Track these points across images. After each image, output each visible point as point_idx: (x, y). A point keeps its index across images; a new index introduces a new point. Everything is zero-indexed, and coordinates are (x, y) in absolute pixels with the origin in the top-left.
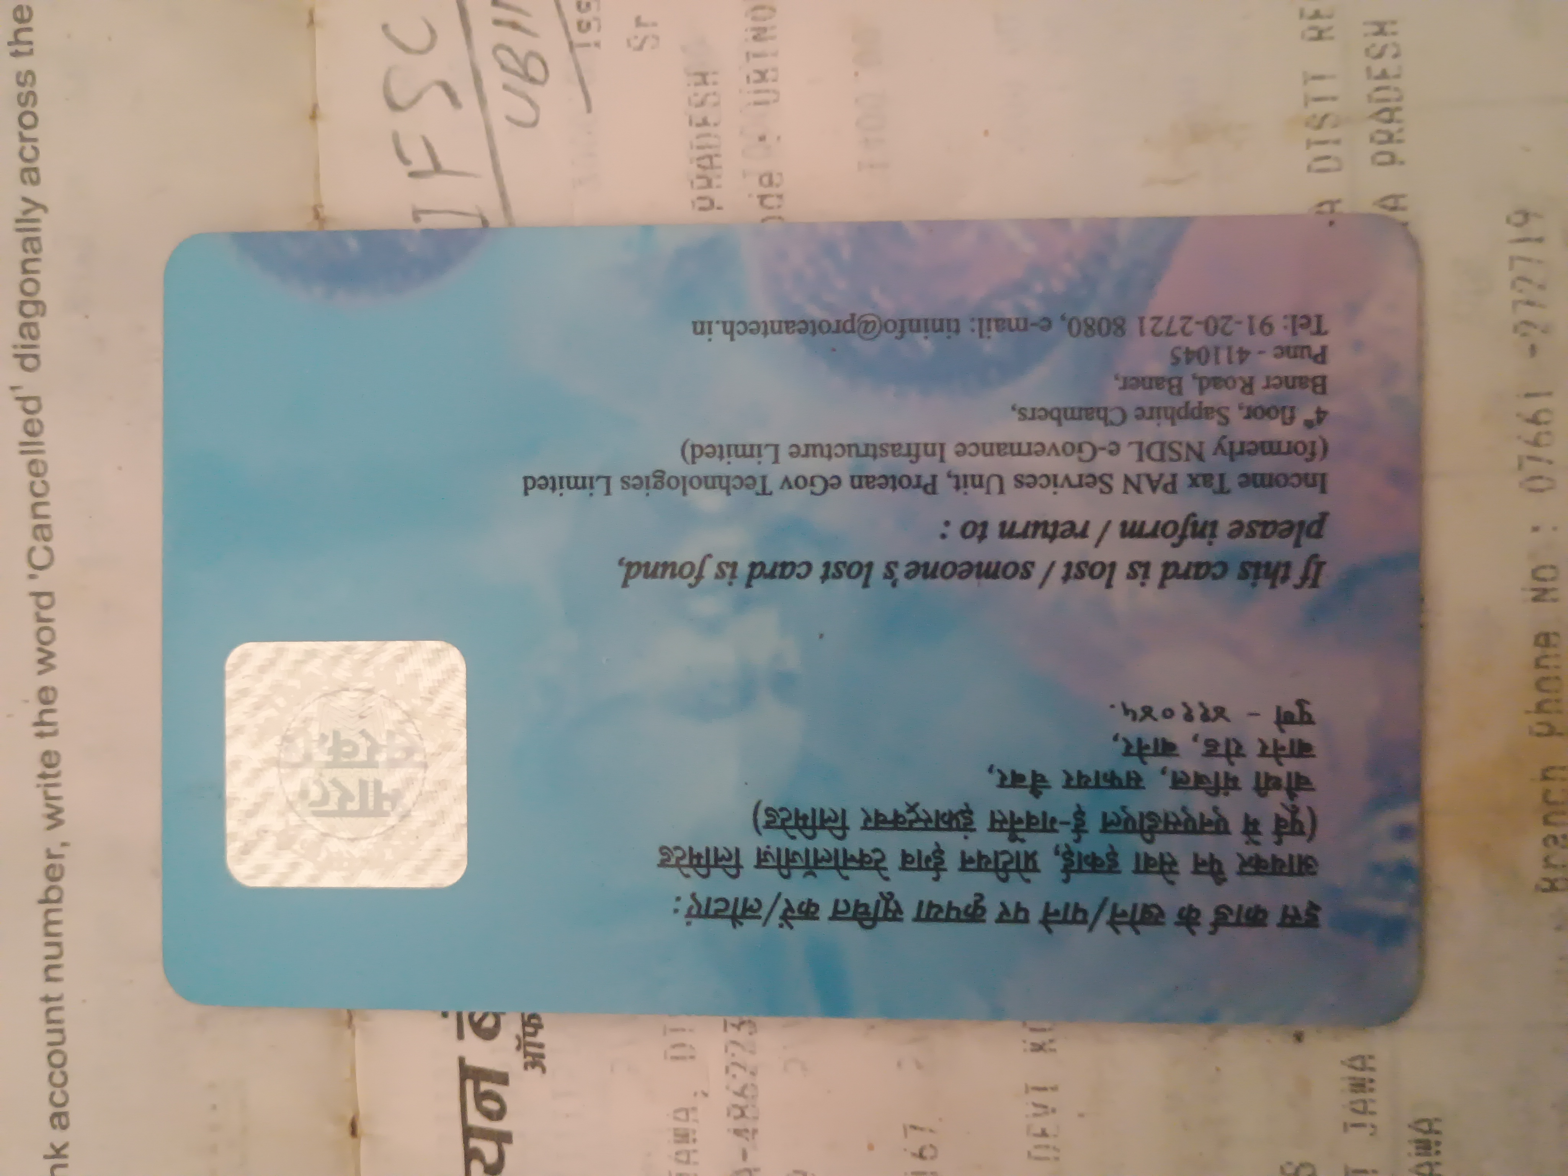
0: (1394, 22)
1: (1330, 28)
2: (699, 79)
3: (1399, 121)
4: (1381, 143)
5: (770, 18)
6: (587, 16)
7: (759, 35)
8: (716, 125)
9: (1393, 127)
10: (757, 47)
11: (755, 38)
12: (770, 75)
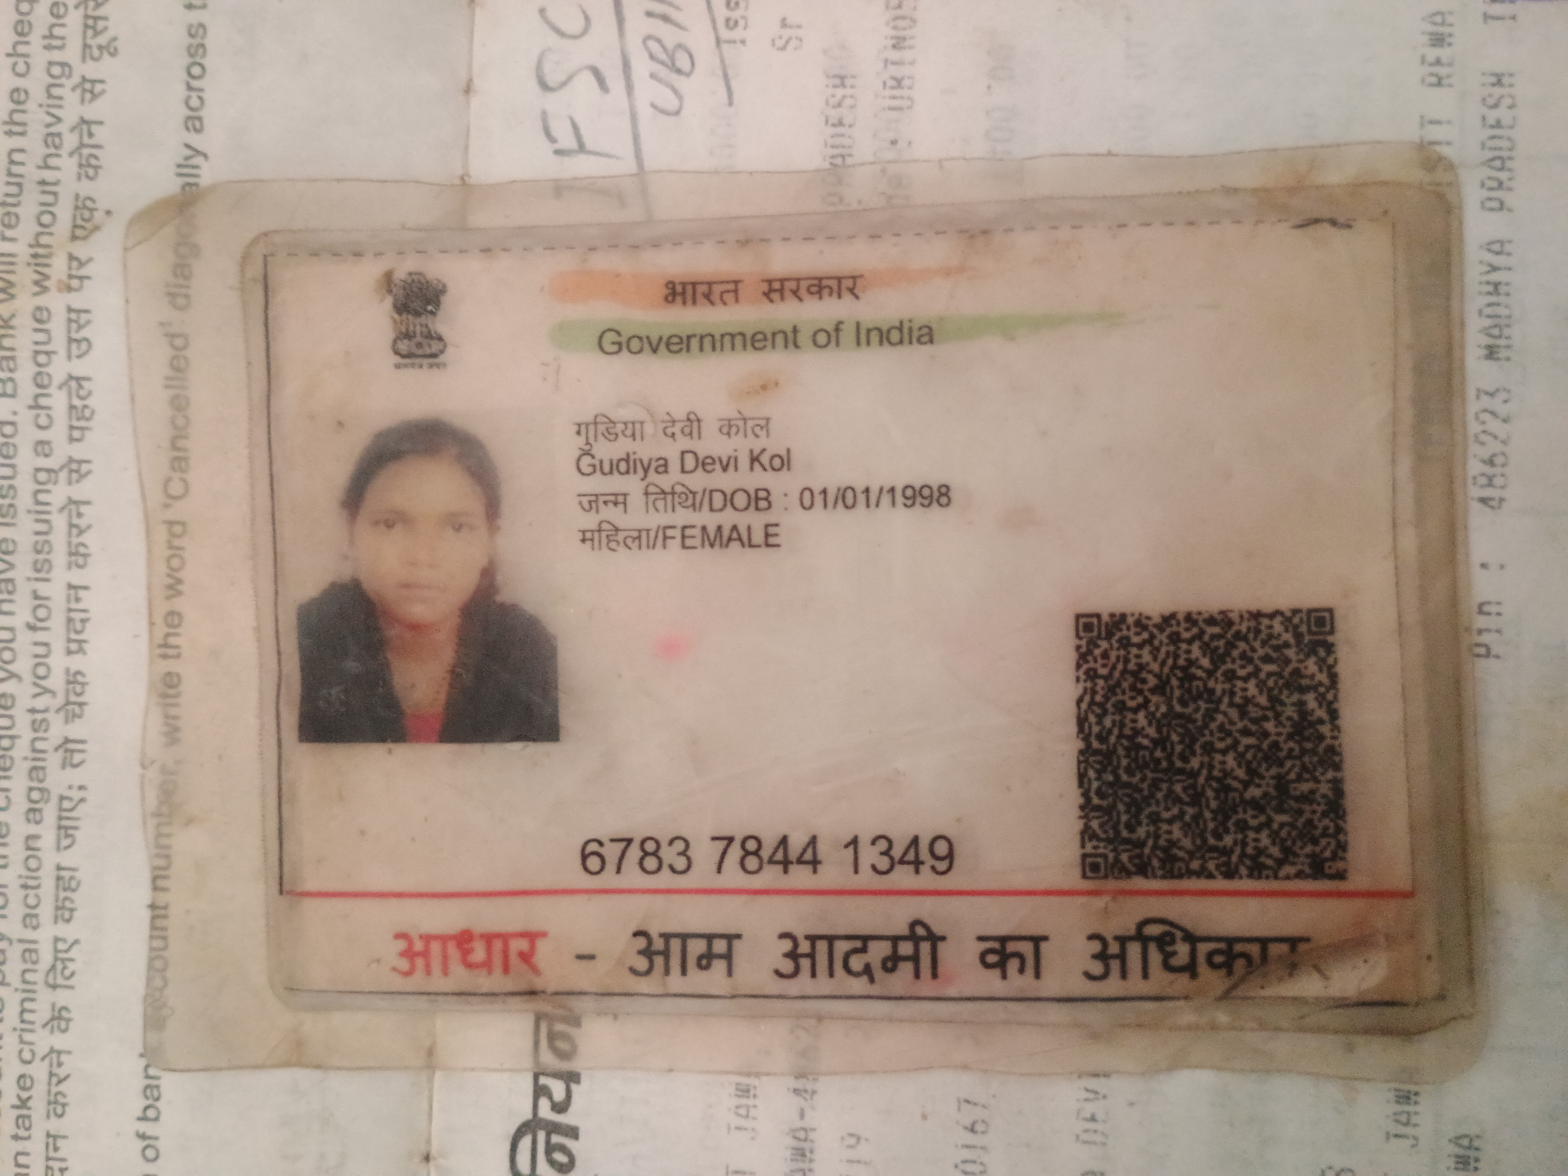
0: (1511, 75)
1: (1449, 76)
2: (837, 81)
3: (1510, 170)
4: (1491, 189)
5: (910, 28)
6: (735, 15)
7: (898, 44)
8: (850, 126)
9: (1503, 176)
10: (894, 55)
11: (894, 47)
12: (906, 82)
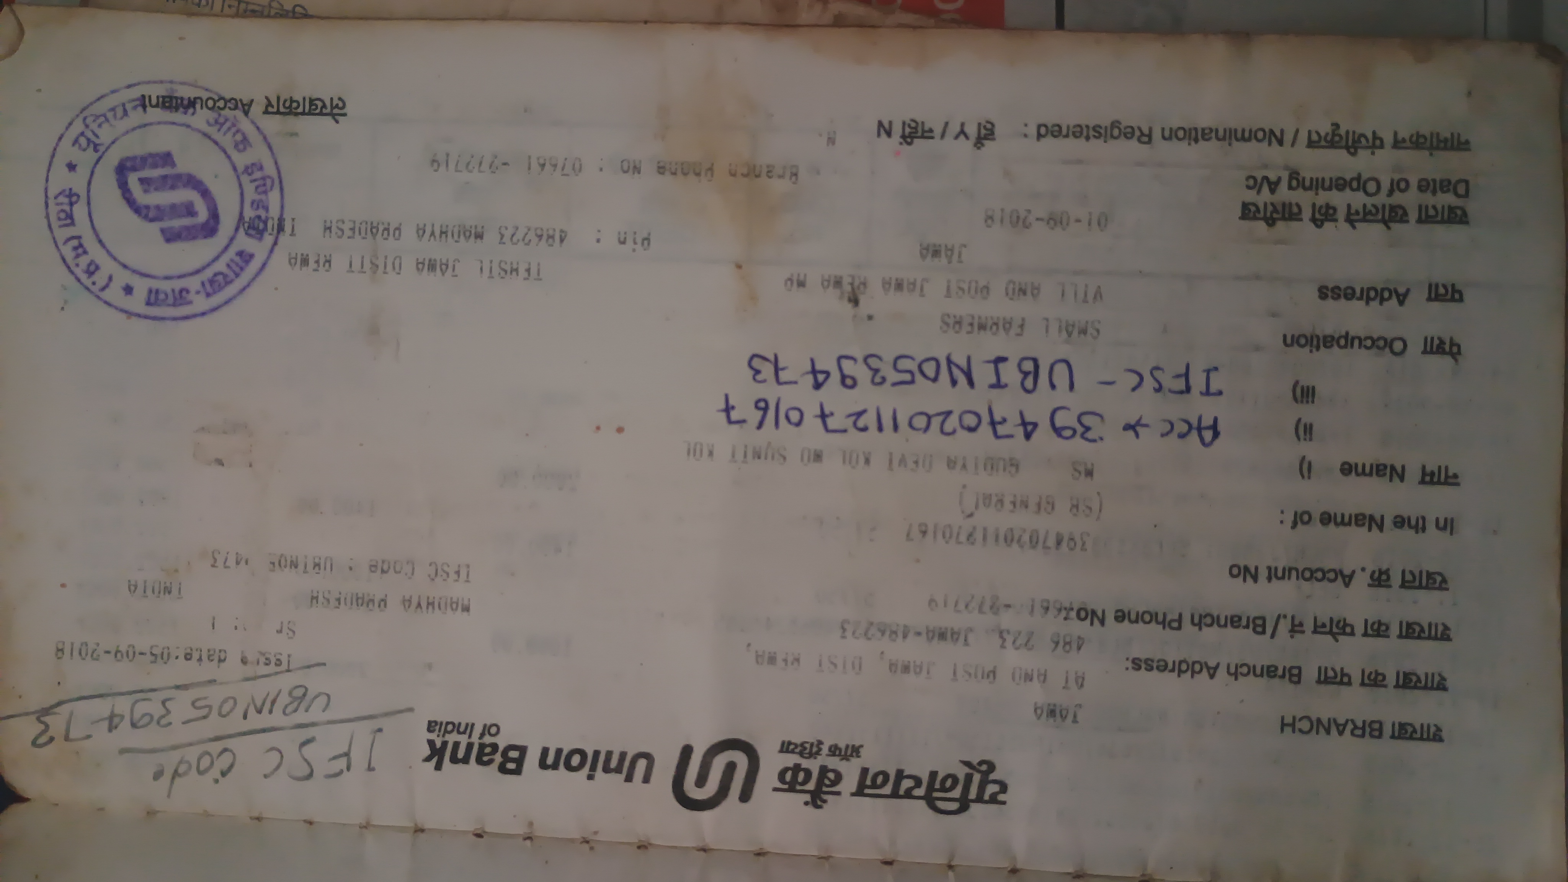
0: (325, 221)
1: (325, 256)
2: (315, 601)
3: (378, 224)
4: (389, 234)
5: (286, 558)
6: (273, 660)
7: (294, 565)
8: (340, 594)
9: (381, 228)
10: (301, 567)
11: (296, 567)
12: (317, 560)
